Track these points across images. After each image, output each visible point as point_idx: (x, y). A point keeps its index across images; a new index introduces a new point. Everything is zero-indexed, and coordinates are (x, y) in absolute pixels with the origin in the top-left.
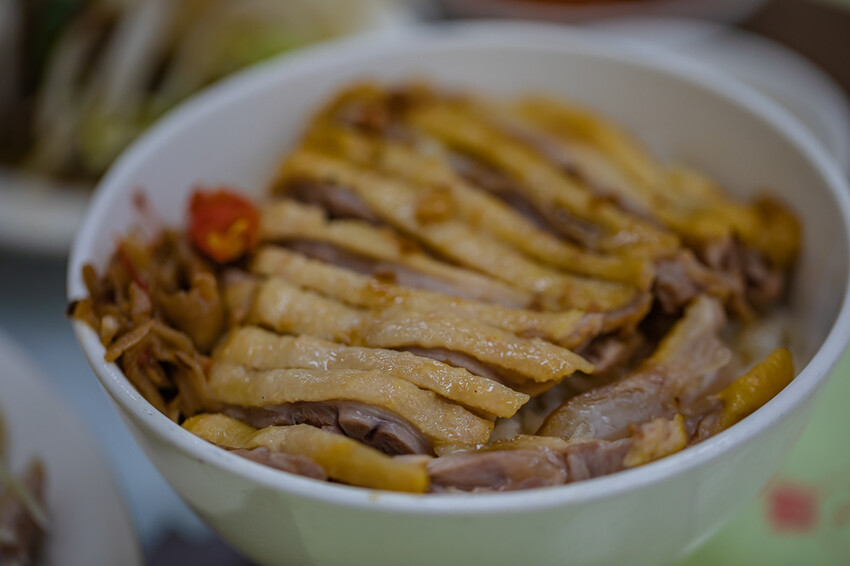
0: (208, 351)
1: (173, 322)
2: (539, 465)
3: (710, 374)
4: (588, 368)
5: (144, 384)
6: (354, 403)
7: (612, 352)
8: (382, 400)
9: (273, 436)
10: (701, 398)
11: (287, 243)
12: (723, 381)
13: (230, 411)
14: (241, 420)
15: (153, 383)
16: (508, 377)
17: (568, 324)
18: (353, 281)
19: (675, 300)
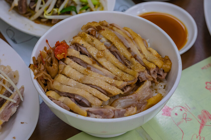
0: (53, 78)
1: (48, 73)
3: (146, 96)
4: (122, 93)
5: (41, 83)
7: (128, 89)
10: (143, 100)
11: (71, 57)
12: (148, 98)
13: (56, 91)
14: (58, 93)
15: (43, 83)
16: (107, 93)
17: (121, 84)
18: (82, 68)
19: (142, 80)
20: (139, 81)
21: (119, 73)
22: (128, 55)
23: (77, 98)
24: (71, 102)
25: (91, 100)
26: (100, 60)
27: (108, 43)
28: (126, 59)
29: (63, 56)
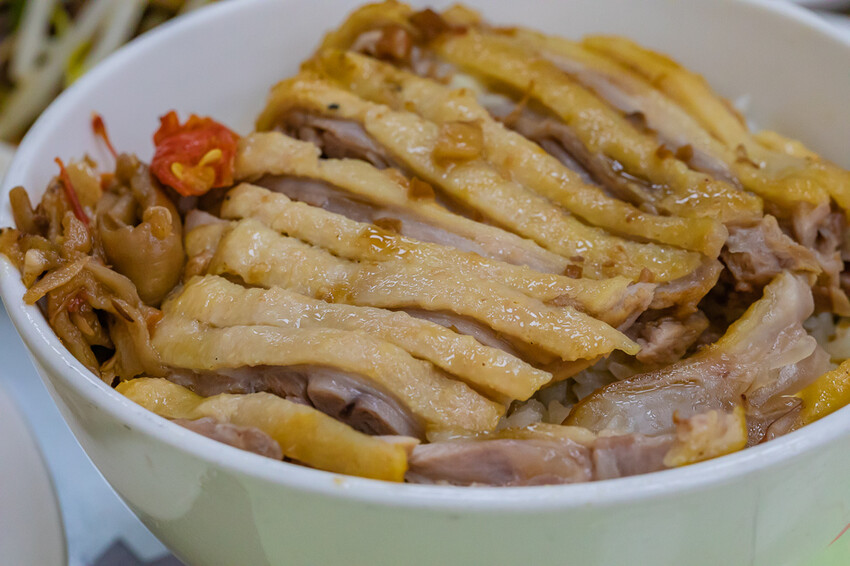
0: (157, 302)
2: (558, 458)
4: (631, 347)
5: (71, 336)
6: (328, 370)
7: (666, 334)
8: (363, 367)
9: (223, 406)
11: (269, 180)
13: (175, 376)
14: (188, 388)
15: (84, 336)
16: (528, 352)
17: (611, 293)
18: (346, 228)
19: (751, 276)
20: (727, 278)
21: (588, 244)
22: (639, 149)
25: (424, 396)
26: (458, 181)
27: (498, 101)
28: (626, 170)
29: (211, 172)
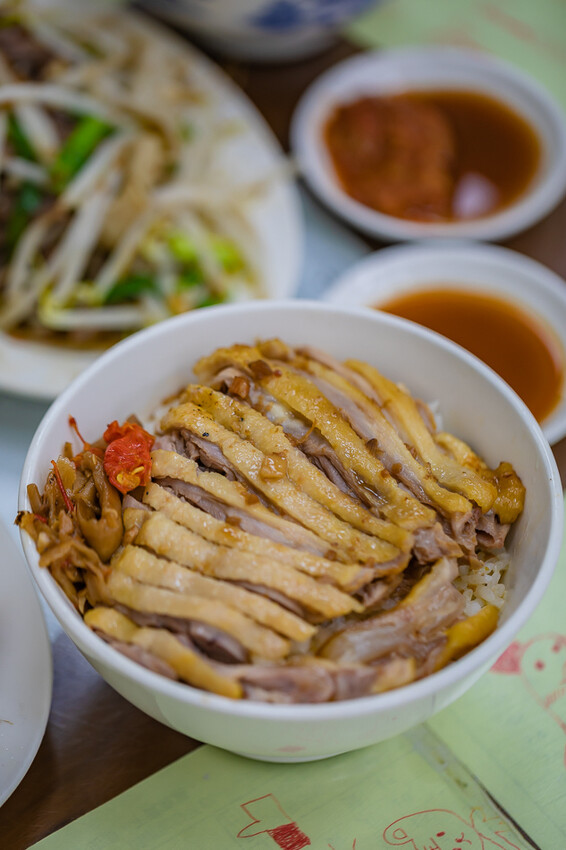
0: (107, 561)
1: (88, 542)
3: (440, 616)
4: (359, 608)
5: (63, 581)
6: (201, 623)
7: (379, 592)
9: (147, 637)
10: (434, 630)
11: (166, 482)
12: (451, 622)
13: (119, 607)
14: (126, 616)
15: (69, 580)
17: (352, 575)
18: (209, 522)
19: (426, 559)
20: (414, 560)
21: (344, 534)
22: (372, 468)
23: (200, 631)
24: (178, 649)
25: (251, 637)
26: (273, 491)
27: (297, 425)
28: (365, 485)
29: (138, 479)
